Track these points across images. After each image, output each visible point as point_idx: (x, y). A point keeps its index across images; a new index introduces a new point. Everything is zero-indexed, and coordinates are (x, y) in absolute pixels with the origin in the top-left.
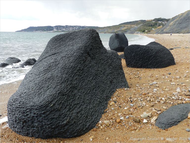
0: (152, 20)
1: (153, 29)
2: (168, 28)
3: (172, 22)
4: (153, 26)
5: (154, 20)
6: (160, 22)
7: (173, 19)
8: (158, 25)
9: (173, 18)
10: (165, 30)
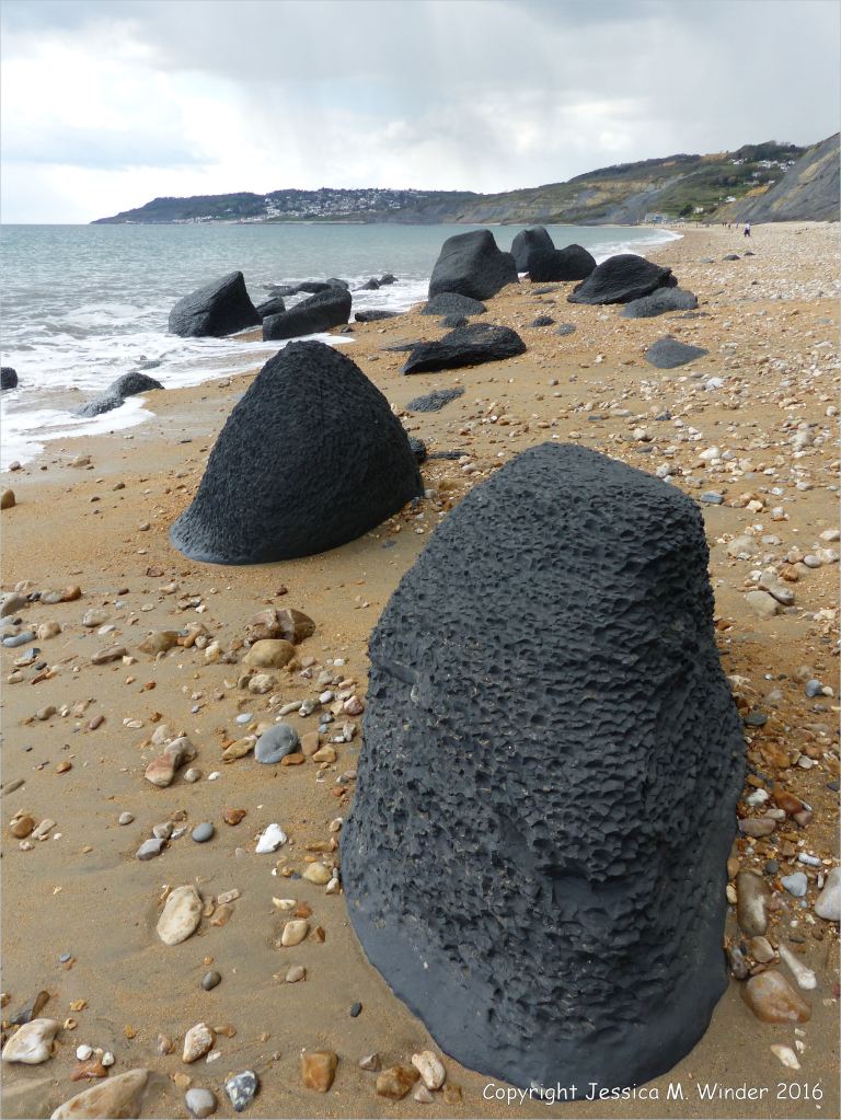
0: (729, 156)
1: (732, 199)
2: (790, 194)
3: (814, 167)
4: (734, 184)
5: (739, 155)
6: (767, 164)
7: (822, 148)
8: (758, 178)
9: (819, 145)
10: (775, 206)
